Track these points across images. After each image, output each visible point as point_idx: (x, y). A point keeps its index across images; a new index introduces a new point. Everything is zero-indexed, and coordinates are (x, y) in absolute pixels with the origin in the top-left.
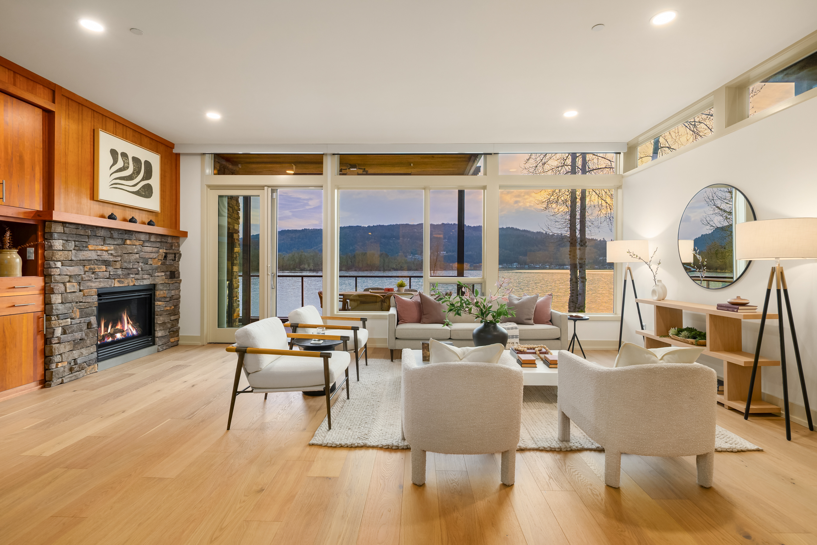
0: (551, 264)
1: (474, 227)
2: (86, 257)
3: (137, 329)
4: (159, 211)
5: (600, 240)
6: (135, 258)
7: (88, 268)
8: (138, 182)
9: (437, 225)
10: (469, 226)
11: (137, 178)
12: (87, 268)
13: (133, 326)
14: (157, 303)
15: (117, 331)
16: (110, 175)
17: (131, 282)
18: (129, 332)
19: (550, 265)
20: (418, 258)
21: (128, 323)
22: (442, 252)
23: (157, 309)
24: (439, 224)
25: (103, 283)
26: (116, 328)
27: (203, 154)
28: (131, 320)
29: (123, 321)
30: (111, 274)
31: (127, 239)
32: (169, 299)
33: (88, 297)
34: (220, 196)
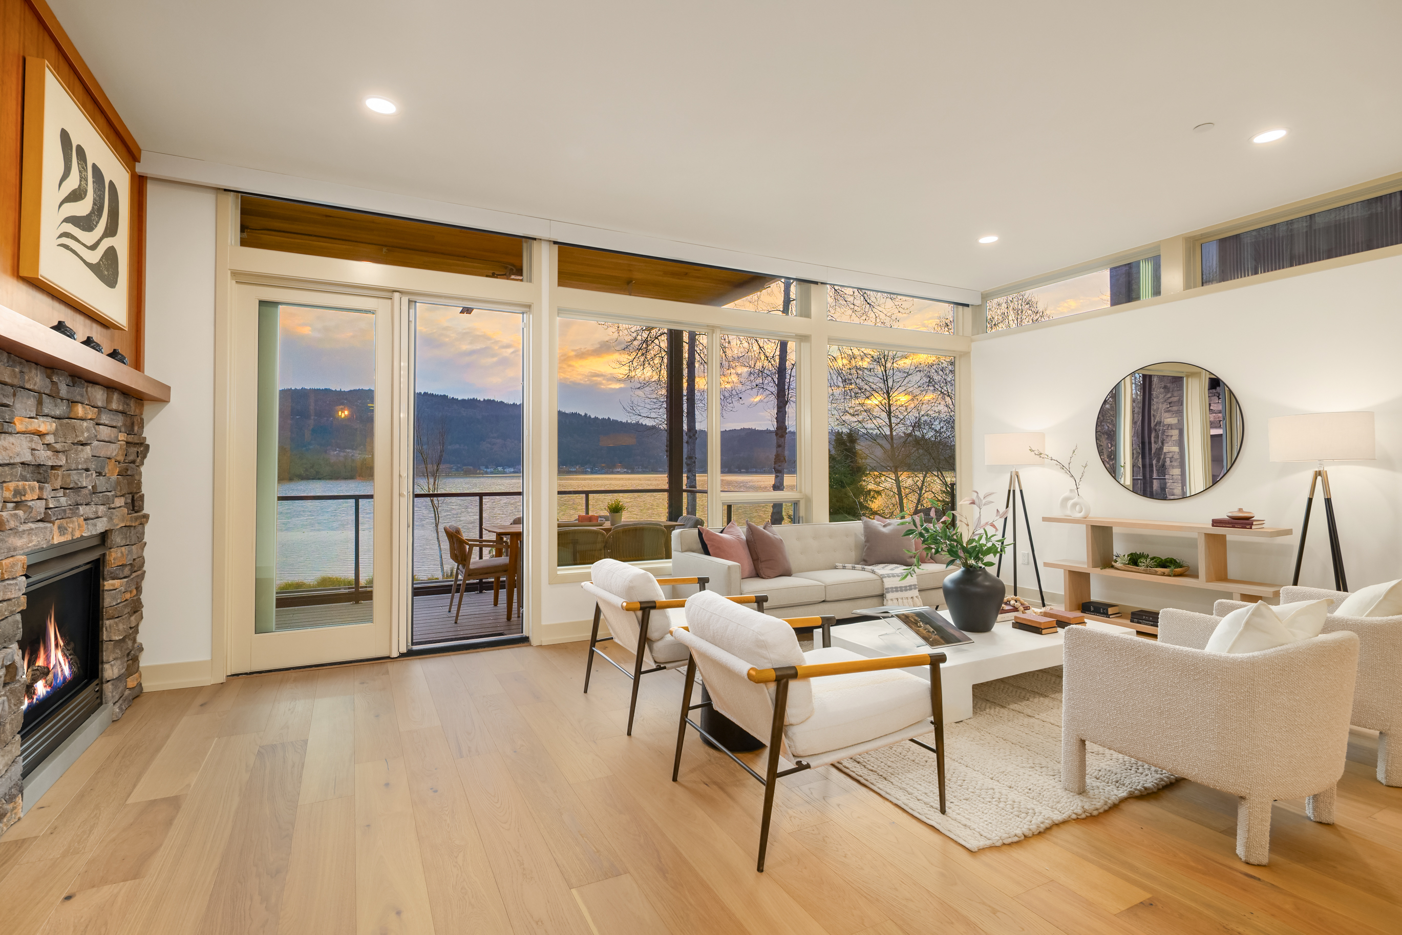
1: (463, 400)
2: (11, 455)
3: (71, 659)
4: (125, 325)
6: (85, 457)
7: (12, 489)
8: (99, 238)
10: (453, 398)
11: (99, 225)
12: (8, 489)
13: (64, 655)
14: (108, 584)
15: (38, 673)
16: (60, 206)
17: (77, 528)
18: (58, 671)
19: (592, 468)
21: (57, 645)
23: (108, 601)
25: (36, 535)
26: (37, 665)
27: (225, 190)
28: (61, 637)
29: (47, 643)
30: (51, 506)
31: (79, 400)
32: (130, 570)
33: (11, 584)
34: (262, 303)
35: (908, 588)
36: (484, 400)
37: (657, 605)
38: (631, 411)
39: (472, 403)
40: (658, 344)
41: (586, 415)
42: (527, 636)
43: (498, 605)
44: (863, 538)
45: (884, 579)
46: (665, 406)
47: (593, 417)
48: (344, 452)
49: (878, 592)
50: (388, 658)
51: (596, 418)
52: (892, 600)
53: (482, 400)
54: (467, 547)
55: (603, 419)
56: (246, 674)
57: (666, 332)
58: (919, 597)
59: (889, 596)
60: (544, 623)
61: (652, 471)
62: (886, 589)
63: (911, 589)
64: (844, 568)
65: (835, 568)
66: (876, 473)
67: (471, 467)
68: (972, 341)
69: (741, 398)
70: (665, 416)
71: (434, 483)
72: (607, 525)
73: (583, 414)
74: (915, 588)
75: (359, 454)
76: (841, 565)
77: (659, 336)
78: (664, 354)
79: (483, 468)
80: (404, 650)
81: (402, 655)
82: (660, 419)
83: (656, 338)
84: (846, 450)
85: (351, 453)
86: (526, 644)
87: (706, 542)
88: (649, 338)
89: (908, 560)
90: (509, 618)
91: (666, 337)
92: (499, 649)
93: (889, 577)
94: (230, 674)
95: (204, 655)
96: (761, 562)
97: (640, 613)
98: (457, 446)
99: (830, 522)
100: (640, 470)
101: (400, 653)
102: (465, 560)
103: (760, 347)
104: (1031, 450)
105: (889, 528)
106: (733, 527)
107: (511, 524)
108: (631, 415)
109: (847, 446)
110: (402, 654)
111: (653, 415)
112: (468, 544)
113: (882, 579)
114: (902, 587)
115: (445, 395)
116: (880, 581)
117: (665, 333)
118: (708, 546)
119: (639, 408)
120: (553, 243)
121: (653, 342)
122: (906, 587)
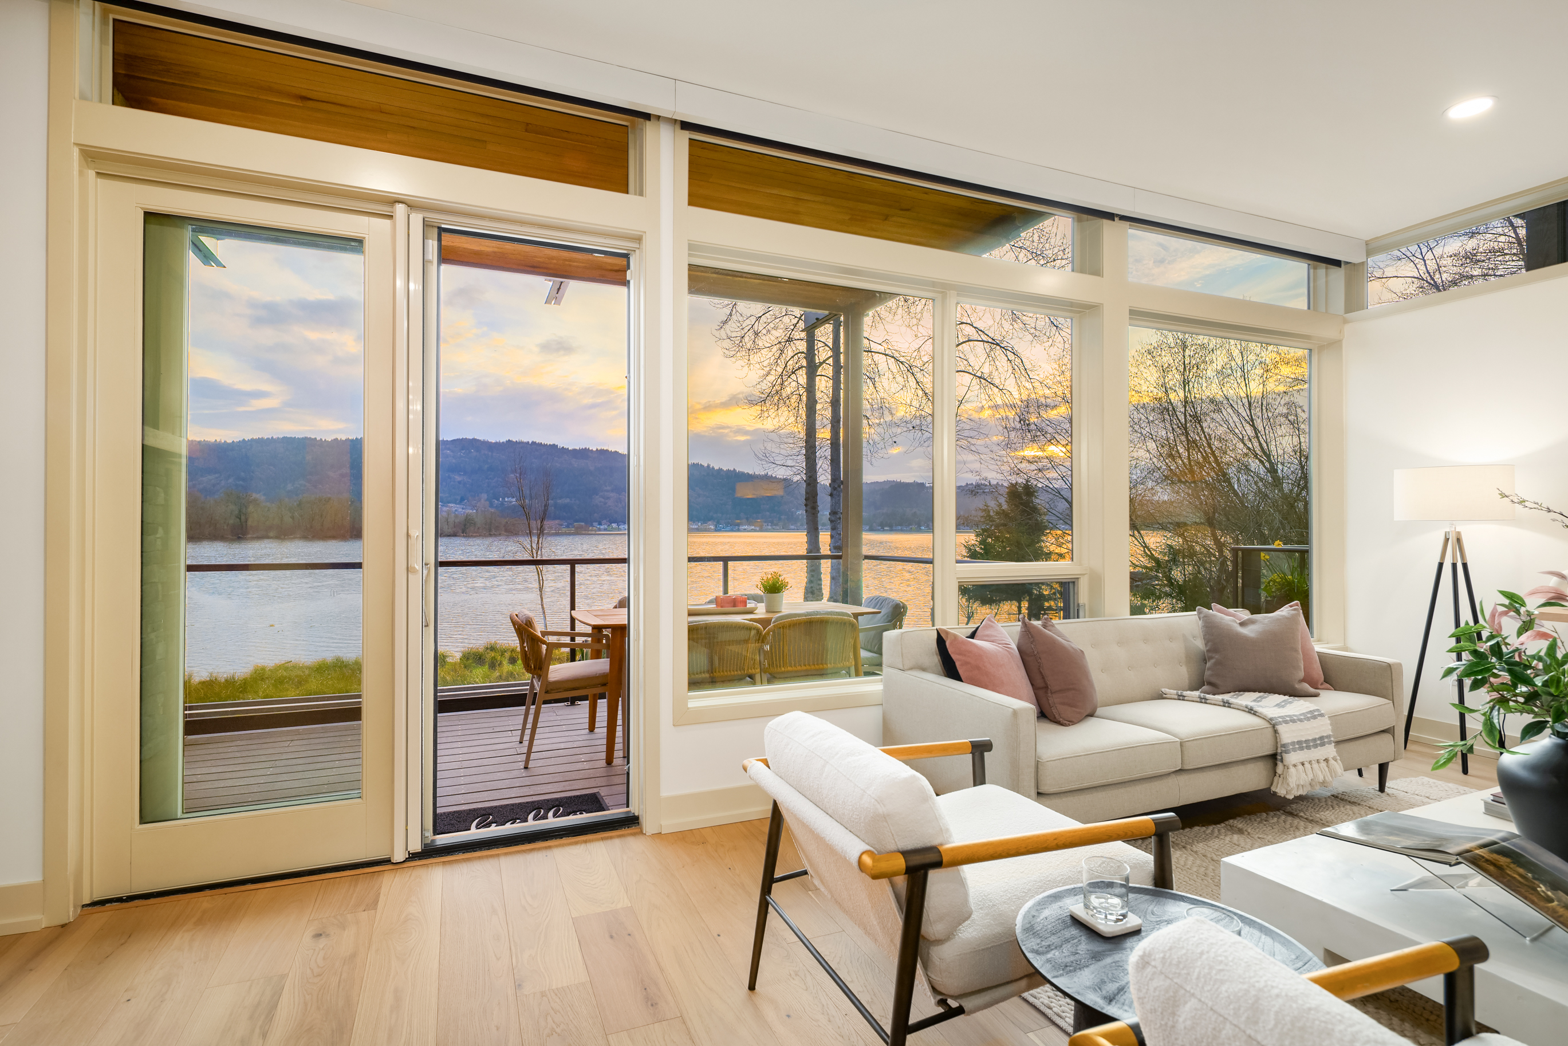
1: (575, 450)
9: (496, 443)
10: (563, 447)
20: (456, 510)
22: (508, 498)
24: (501, 441)
34: (150, 216)
35: (1319, 742)
36: (597, 450)
37: (945, 859)
38: (763, 458)
39: (583, 454)
40: (795, 379)
41: (708, 466)
42: (636, 814)
43: (596, 730)
44: (1200, 644)
45: (1279, 728)
46: (804, 452)
47: (716, 468)
48: (447, 506)
49: (1268, 750)
50: (387, 861)
51: (720, 470)
52: (1295, 766)
53: (595, 449)
54: (544, 647)
55: (728, 471)
56: (120, 900)
57: (805, 365)
58: (1338, 758)
59: (1292, 758)
60: (665, 793)
61: (783, 528)
62: (1284, 746)
63: (1323, 744)
64: (1181, 698)
65: (1161, 696)
66: (1059, 532)
67: (583, 524)
68: (1346, 321)
69: (895, 442)
70: (804, 464)
71: (538, 541)
72: (761, 611)
73: (706, 465)
74: (1330, 743)
75: (463, 509)
76: (1175, 692)
77: (797, 370)
78: (802, 391)
79: (595, 524)
80: (416, 847)
81: (413, 857)
82: (798, 468)
83: (793, 373)
84: (1021, 504)
85: (455, 507)
86: (633, 829)
87: (954, 657)
88: (784, 372)
89: (1297, 686)
90: (609, 761)
91: (804, 372)
92: (586, 842)
93: (1286, 722)
94: (88, 902)
95: (30, 875)
96: (1052, 693)
97: (901, 881)
98: (567, 501)
99: (1131, 615)
100: (770, 527)
101: (409, 854)
102: (540, 669)
103: (917, 382)
104: (1503, 496)
105: (1252, 627)
106: (992, 626)
107: (615, 607)
108: (763, 463)
109: (1022, 500)
110: (412, 854)
111: (790, 463)
112: (544, 643)
113: (1274, 726)
114: (1309, 740)
115: (554, 445)
116: (1270, 730)
117: (802, 367)
118: (957, 664)
119: (774, 455)
120: (678, 127)
121: (789, 377)
122: (1315, 740)
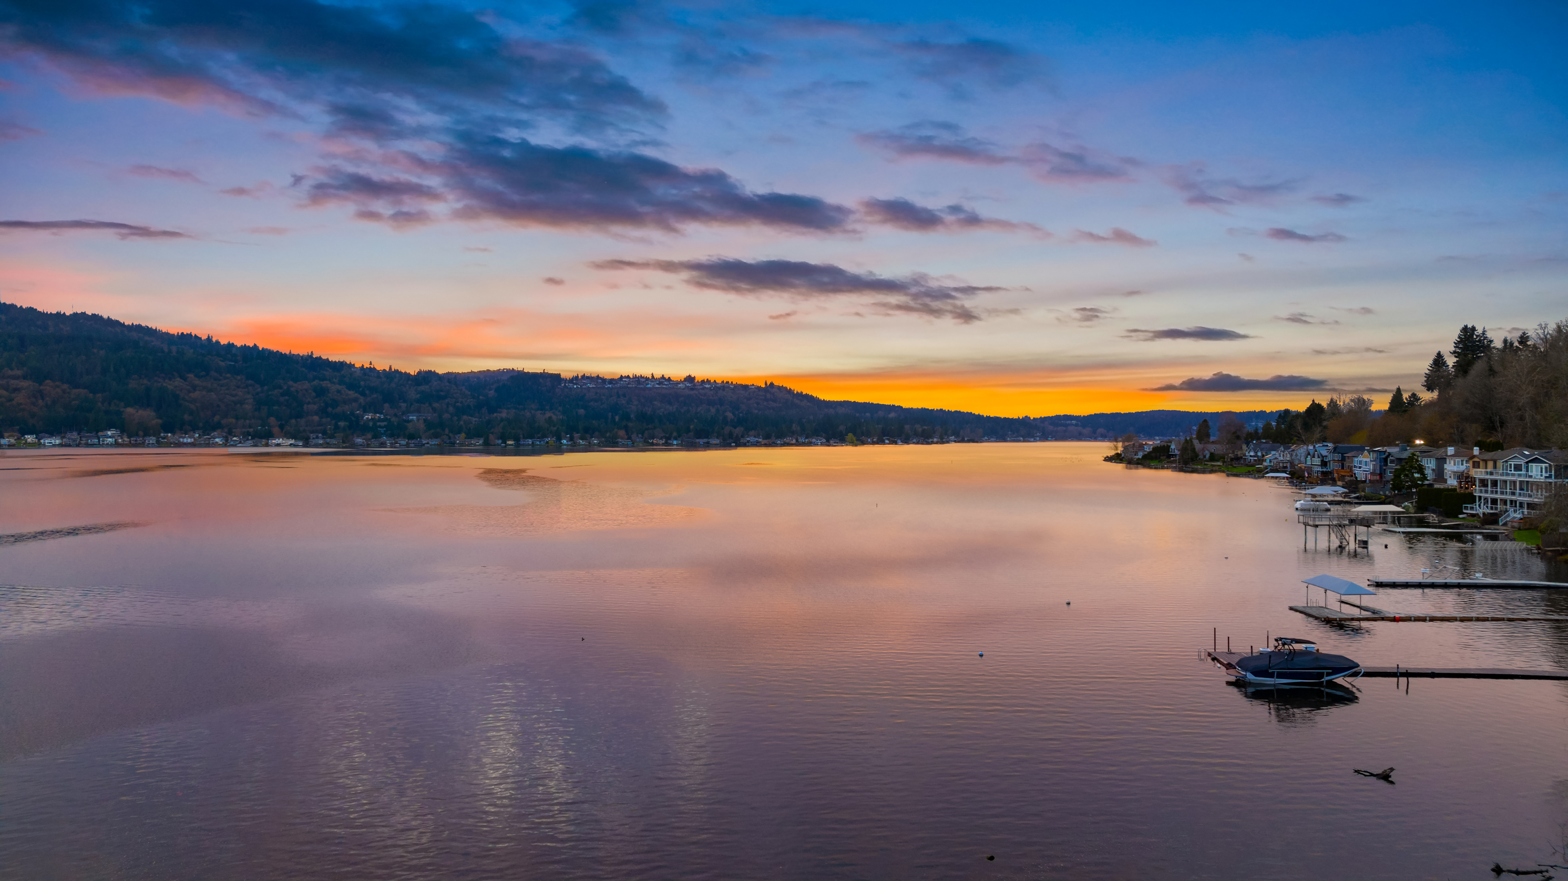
0: (231, 433)
5: (363, 365)
